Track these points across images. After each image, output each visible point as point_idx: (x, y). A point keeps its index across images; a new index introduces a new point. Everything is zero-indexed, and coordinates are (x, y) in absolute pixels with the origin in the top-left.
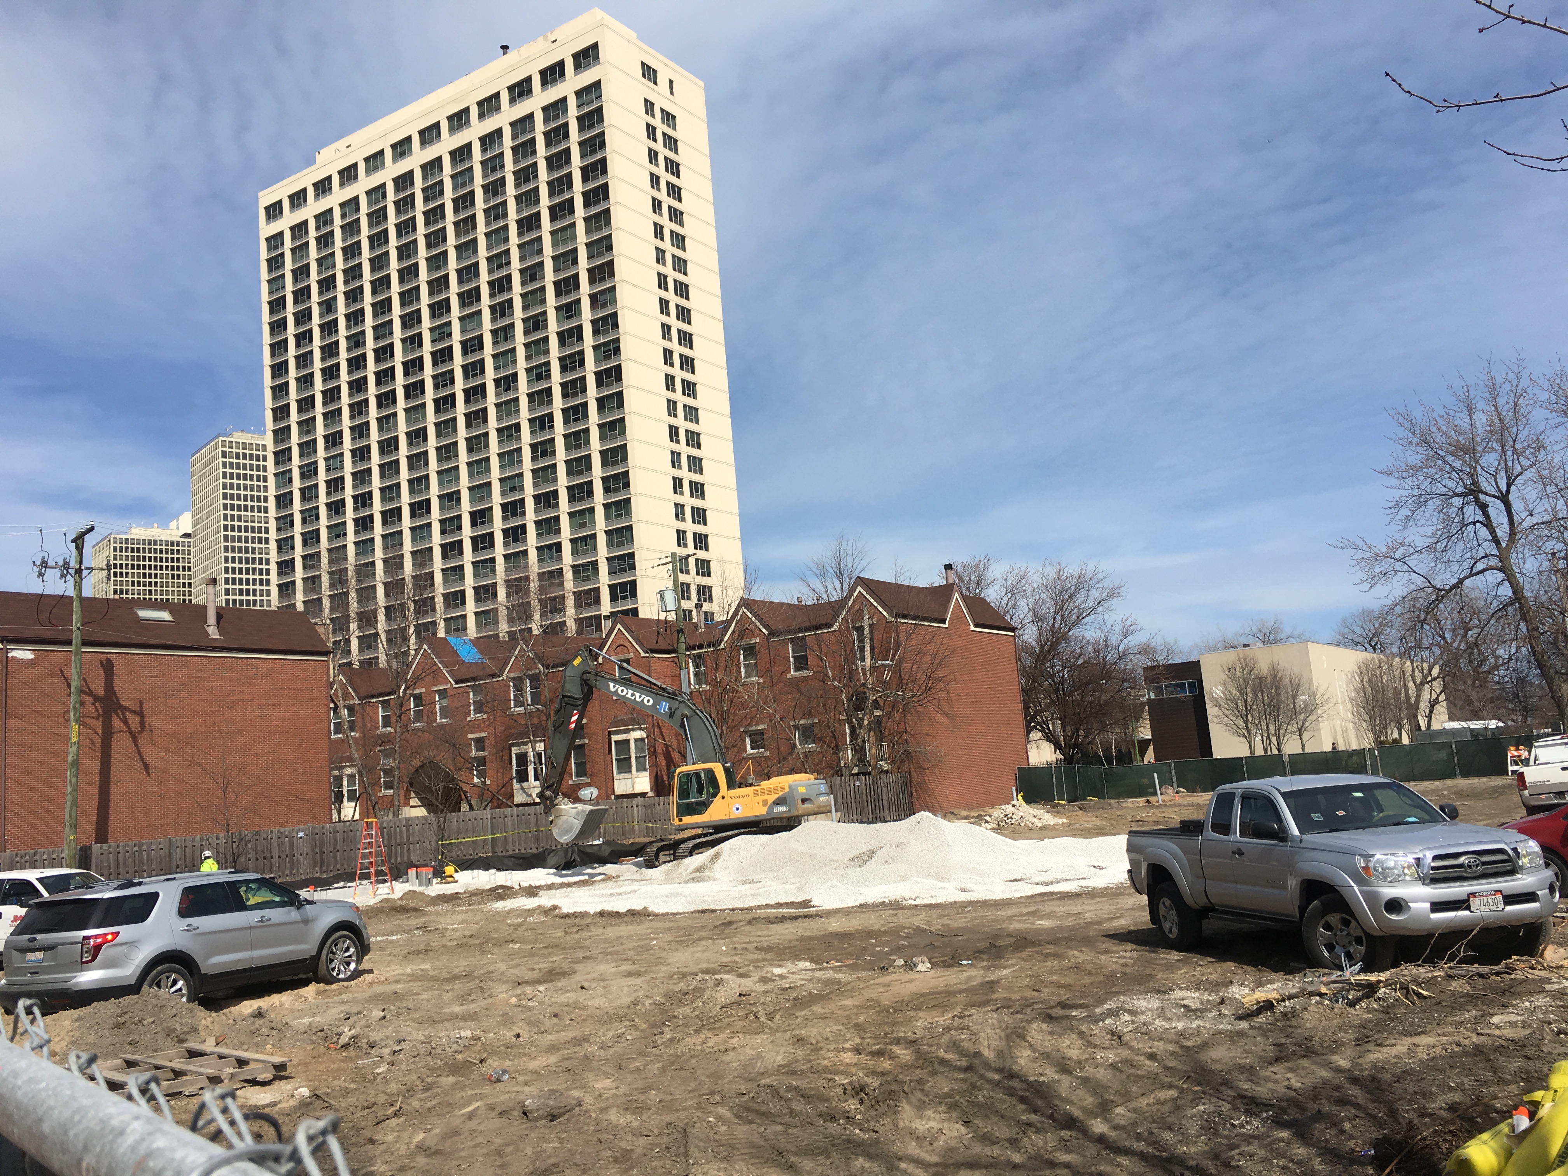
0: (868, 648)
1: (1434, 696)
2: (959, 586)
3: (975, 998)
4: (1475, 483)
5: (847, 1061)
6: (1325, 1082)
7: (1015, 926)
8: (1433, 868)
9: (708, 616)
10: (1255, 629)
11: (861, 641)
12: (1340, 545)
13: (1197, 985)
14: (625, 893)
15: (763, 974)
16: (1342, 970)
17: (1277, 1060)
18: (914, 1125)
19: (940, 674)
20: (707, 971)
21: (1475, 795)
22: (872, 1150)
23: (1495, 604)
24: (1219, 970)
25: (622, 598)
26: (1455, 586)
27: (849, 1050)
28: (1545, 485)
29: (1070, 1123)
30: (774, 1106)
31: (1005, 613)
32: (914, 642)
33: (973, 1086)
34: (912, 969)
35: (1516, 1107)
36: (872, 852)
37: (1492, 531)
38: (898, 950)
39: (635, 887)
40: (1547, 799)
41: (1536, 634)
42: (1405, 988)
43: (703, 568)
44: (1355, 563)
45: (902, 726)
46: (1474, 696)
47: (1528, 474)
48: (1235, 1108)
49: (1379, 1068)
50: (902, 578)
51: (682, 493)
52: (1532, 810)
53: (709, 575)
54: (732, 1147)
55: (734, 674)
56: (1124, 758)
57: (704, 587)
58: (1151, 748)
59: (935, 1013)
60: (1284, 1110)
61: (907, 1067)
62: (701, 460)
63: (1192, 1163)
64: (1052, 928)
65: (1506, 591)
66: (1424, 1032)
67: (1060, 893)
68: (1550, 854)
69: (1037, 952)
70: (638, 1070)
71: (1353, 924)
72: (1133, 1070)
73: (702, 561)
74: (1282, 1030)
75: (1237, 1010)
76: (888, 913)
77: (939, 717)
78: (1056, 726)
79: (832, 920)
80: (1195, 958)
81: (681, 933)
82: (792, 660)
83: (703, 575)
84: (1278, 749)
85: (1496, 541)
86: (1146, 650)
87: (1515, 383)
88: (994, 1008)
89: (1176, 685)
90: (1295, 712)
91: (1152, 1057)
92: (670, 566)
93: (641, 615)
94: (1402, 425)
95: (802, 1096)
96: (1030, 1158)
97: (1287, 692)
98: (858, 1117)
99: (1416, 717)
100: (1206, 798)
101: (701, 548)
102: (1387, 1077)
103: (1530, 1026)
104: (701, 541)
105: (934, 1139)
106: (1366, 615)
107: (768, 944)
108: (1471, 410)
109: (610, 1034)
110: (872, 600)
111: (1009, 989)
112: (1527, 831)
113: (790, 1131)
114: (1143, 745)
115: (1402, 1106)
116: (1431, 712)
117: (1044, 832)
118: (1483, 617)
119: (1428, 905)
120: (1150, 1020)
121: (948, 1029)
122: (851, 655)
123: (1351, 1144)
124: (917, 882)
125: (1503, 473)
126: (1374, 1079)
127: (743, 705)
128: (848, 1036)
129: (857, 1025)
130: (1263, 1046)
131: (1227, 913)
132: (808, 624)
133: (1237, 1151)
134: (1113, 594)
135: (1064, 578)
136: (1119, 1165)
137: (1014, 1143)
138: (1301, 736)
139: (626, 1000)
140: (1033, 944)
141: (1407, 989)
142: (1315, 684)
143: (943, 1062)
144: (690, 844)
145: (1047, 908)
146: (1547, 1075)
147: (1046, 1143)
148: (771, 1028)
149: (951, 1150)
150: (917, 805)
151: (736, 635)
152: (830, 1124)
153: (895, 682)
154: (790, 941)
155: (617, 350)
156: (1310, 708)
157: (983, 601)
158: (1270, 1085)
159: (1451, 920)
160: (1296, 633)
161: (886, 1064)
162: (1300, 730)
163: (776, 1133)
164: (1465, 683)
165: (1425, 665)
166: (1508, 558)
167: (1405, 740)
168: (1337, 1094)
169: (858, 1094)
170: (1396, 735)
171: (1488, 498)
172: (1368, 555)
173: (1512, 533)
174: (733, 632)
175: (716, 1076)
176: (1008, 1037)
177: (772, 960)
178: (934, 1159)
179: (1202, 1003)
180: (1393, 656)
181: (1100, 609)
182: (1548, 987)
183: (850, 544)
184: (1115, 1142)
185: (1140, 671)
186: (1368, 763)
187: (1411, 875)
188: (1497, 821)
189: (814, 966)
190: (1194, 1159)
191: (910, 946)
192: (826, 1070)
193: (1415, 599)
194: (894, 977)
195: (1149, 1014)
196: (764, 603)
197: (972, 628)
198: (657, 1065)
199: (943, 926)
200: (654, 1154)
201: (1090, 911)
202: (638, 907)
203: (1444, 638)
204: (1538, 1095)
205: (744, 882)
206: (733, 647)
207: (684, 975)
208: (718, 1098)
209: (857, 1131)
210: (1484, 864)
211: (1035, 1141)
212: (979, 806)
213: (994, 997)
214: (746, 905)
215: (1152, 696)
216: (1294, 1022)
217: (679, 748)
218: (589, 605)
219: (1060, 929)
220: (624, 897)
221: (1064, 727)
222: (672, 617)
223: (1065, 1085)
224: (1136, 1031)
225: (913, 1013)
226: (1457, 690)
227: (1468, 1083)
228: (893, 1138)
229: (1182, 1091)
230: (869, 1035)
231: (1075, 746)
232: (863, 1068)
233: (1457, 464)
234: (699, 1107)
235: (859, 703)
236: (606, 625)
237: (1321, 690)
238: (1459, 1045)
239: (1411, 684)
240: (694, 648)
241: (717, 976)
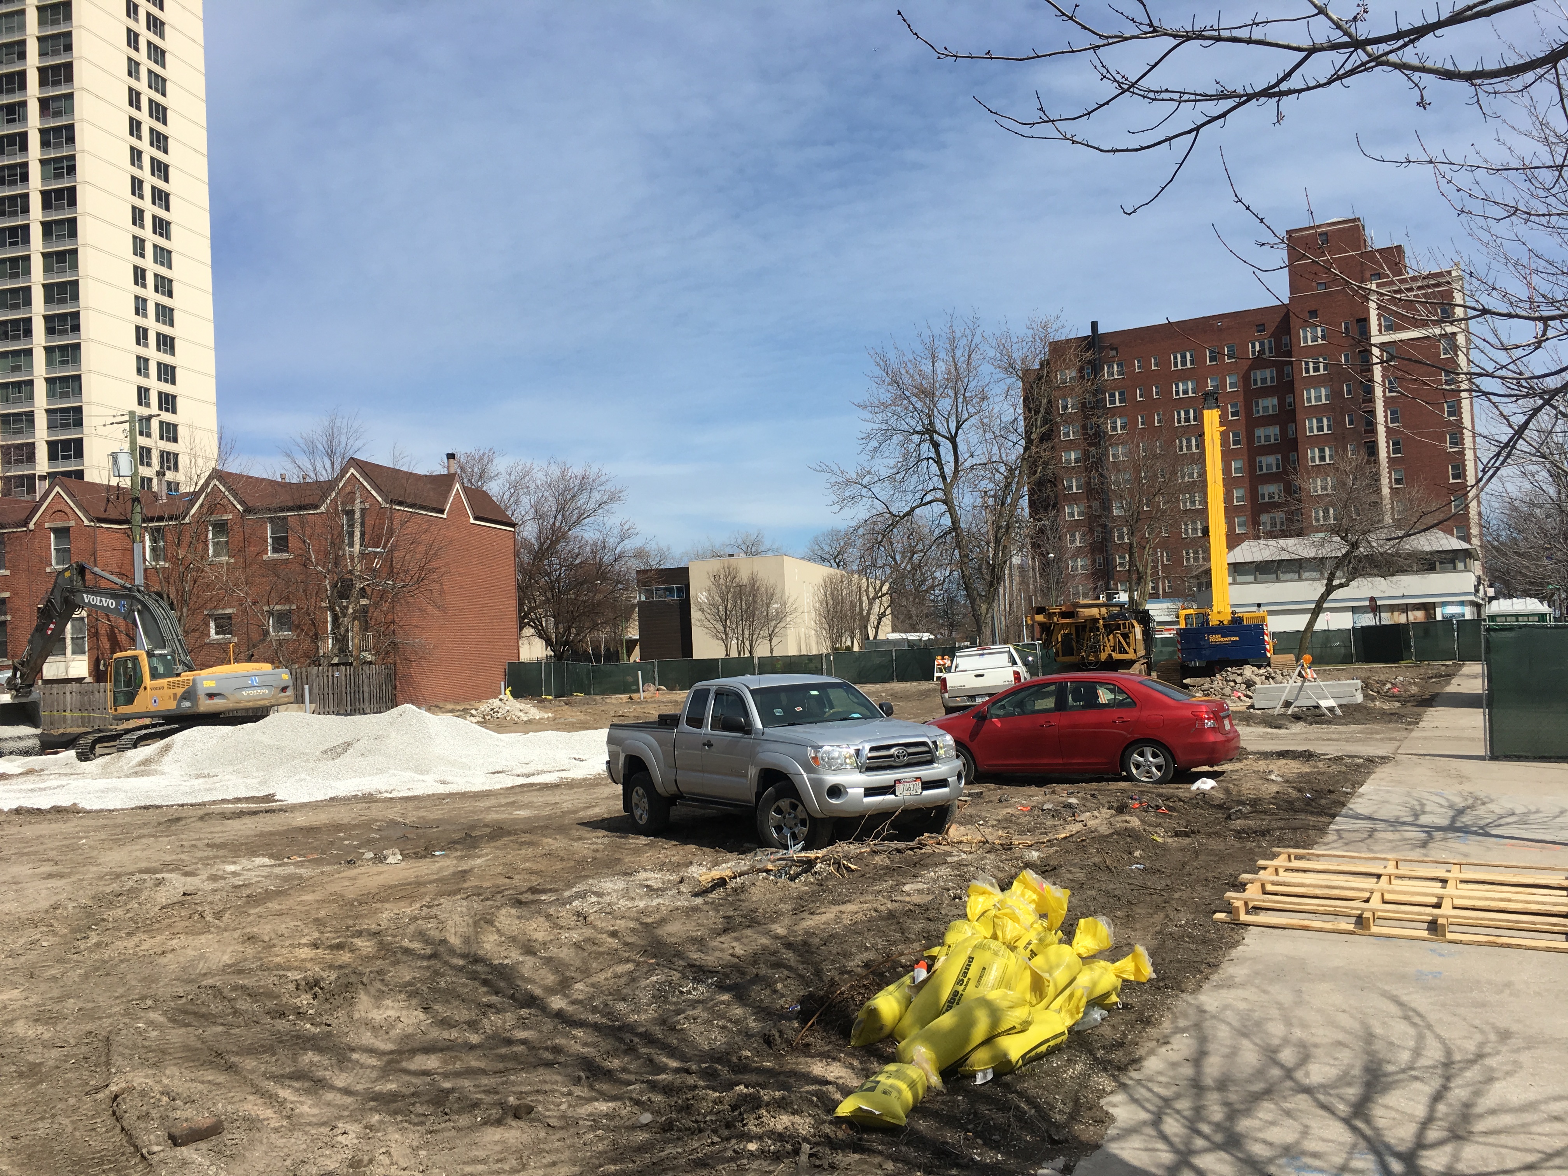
0: (357, 534)
1: (882, 610)
2: (461, 477)
3: (445, 887)
4: (931, 423)
5: (303, 956)
6: (765, 948)
7: (493, 816)
8: (869, 758)
9: (172, 486)
10: (740, 541)
11: (351, 525)
12: (819, 468)
13: (661, 867)
14: (50, 788)
15: (214, 872)
16: (787, 849)
17: (725, 931)
18: (370, 1016)
19: (434, 565)
20: (146, 871)
21: (905, 697)
22: (323, 1044)
23: (937, 531)
24: (681, 853)
25: (63, 457)
26: (908, 514)
27: (305, 945)
28: (985, 431)
29: (531, 1001)
30: (216, 1007)
31: (507, 507)
32: (409, 531)
33: (436, 973)
34: (381, 862)
35: (917, 962)
36: (348, 745)
37: (941, 468)
38: (368, 843)
39: (63, 781)
40: (962, 701)
41: (966, 560)
42: (837, 863)
43: (168, 432)
44: (829, 486)
45: (390, 617)
46: (914, 611)
47: (973, 420)
48: (684, 977)
49: (810, 934)
50: (401, 463)
51: (146, 345)
52: (949, 710)
53: (175, 440)
54: (164, 1052)
55: (200, 552)
56: (612, 656)
57: (168, 453)
58: (637, 648)
59: (402, 904)
60: (727, 976)
61: (368, 959)
62: (171, 310)
63: (642, 1030)
64: (529, 818)
65: (947, 521)
66: (849, 901)
67: (539, 784)
68: (961, 747)
69: (512, 841)
70: (54, 979)
71: (800, 807)
72: (595, 948)
73: (168, 424)
74: (731, 904)
75: (694, 888)
76: (360, 806)
77: (430, 608)
78: (549, 624)
79: (297, 814)
80: (661, 842)
81: (118, 830)
82: (270, 540)
83: (168, 440)
84: (750, 652)
85: (943, 477)
86: (640, 554)
87: (970, 338)
88: (464, 896)
89: (666, 589)
90: (768, 619)
91: (614, 934)
92: (127, 426)
93: (87, 478)
94: (878, 365)
95: (249, 995)
96: (488, 1038)
97: (762, 600)
98: (310, 1012)
99: (866, 627)
100: (683, 696)
101: (167, 410)
102: (816, 941)
103: (933, 893)
104: (168, 402)
105: (392, 1027)
106: (834, 534)
107: (222, 840)
108: (934, 358)
109: (21, 941)
110: (365, 484)
111: (481, 877)
112: (946, 727)
113: (232, 1031)
114: (631, 644)
115: (826, 966)
116: (879, 623)
117: (530, 726)
118: (927, 543)
119: (862, 791)
120: (614, 900)
121: (414, 919)
122: (338, 541)
123: (782, 1002)
124: (394, 775)
125: (954, 418)
126: (805, 943)
127: (208, 586)
128: (306, 931)
129: (317, 920)
130: (713, 919)
131: (693, 800)
132: (290, 504)
133: (683, 1016)
134: (614, 497)
135: (568, 477)
136: (574, 1037)
137: (472, 1025)
138: (770, 640)
139: (44, 904)
140: (509, 833)
141: (839, 863)
142: (787, 594)
143: (407, 951)
144: (135, 735)
145: (526, 798)
146: (943, 934)
147: (505, 1022)
148: (218, 927)
149: (408, 1036)
150: (400, 697)
151: (205, 510)
152: (278, 1021)
153: (386, 570)
154: (248, 837)
155: (72, 169)
156: (780, 616)
157: (485, 494)
158: (718, 954)
159: (880, 803)
160: (775, 547)
161: (345, 957)
162: (770, 635)
163: (216, 1035)
164: (907, 599)
165: (878, 582)
166: (950, 492)
167: (856, 648)
168: (773, 958)
169: (311, 988)
170: (849, 643)
171: (940, 438)
172: (841, 479)
173: (956, 470)
174: (202, 505)
175: (150, 980)
176: (476, 924)
177: (225, 856)
178: (390, 1047)
179: (663, 883)
180: (853, 572)
181: (600, 511)
182: (949, 859)
183: (345, 421)
184: (571, 1016)
185: (634, 574)
186: (824, 667)
187: (851, 764)
188: (922, 719)
189: (273, 862)
190: (643, 1026)
191: (381, 838)
192: (279, 967)
193: (875, 523)
194: (362, 870)
195: (615, 894)
196: (240, 476)
197: (472, 521)
198: (79, 971)
199: (419, 818)
200: (68, 1066)
201: (567, 801)
202: (64, 801)
203: (894, 559)
204: (935, 951)
205: (198, 777)
206: (200, 522)
207: (118, 876)
208: (149, 1002)
209: (308, 1026)
210: (910, 754)
211: (494, 1022)
212: (467, 699)
213: (465, 885)
214: (199, 800)
215: (643, 599)
216: (743, 897)
217: (127, 629)
218: (19, 462)
219: (537, 818)
220: (48, 792)
221: (556, 625)
222: (126, 483)
223: (528, 966)
224: (601, 911)
225: (379, 905)
226: (900, 606)
227: (881, 943)
228: (347, 1030)
229: (638, 964)
230: (329, 929)
231: (567, 643)
232: (320, 963)
233: (919, 405)
234: (127, 1013)
235: (344, 590)
236: (41, 487)
237: (791, 600)
238: (876, 911)
239: (865, 598)
240: (152, 520)
241: (158, 876)
